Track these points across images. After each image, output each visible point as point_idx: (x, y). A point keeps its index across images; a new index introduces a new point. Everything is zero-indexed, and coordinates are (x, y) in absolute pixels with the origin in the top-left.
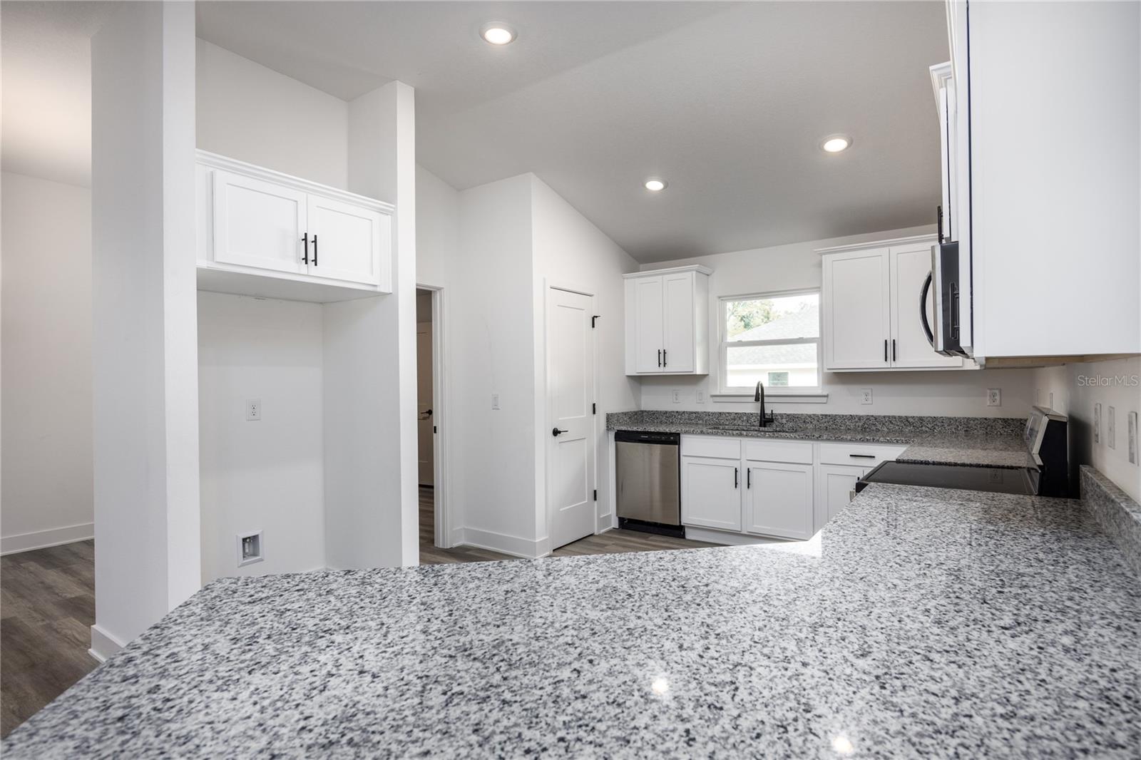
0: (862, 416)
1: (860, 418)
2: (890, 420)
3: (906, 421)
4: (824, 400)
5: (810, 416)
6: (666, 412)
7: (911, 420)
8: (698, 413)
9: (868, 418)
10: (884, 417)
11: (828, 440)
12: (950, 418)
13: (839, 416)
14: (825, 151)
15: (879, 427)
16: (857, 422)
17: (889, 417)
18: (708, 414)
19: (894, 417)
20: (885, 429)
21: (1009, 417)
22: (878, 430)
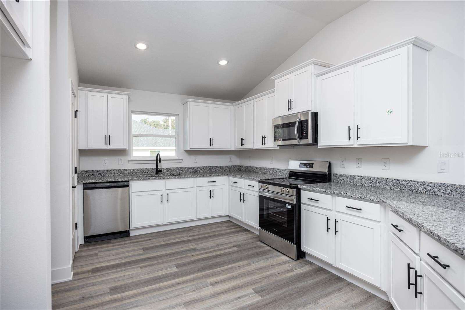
0: (195, 167)
1: (194, 168)
2: (204, 168)
3: (208, 168)
4: (181, 161)
5: (175, 168)
6: (99, 171)
7: (210, 168)
8: (120, 170)
9: (197, 168)
10: (202, 167)
11: (200, 177)
12: (220, 166)
13: (187, 168)
14: (220, 65)
15: (200, 171)
16: (193, 170)
17: (203, 167)
18: (126, 170)
19: (205, 167)
20: (202, 172)
21: (235, 165)
22: (200, 172)
